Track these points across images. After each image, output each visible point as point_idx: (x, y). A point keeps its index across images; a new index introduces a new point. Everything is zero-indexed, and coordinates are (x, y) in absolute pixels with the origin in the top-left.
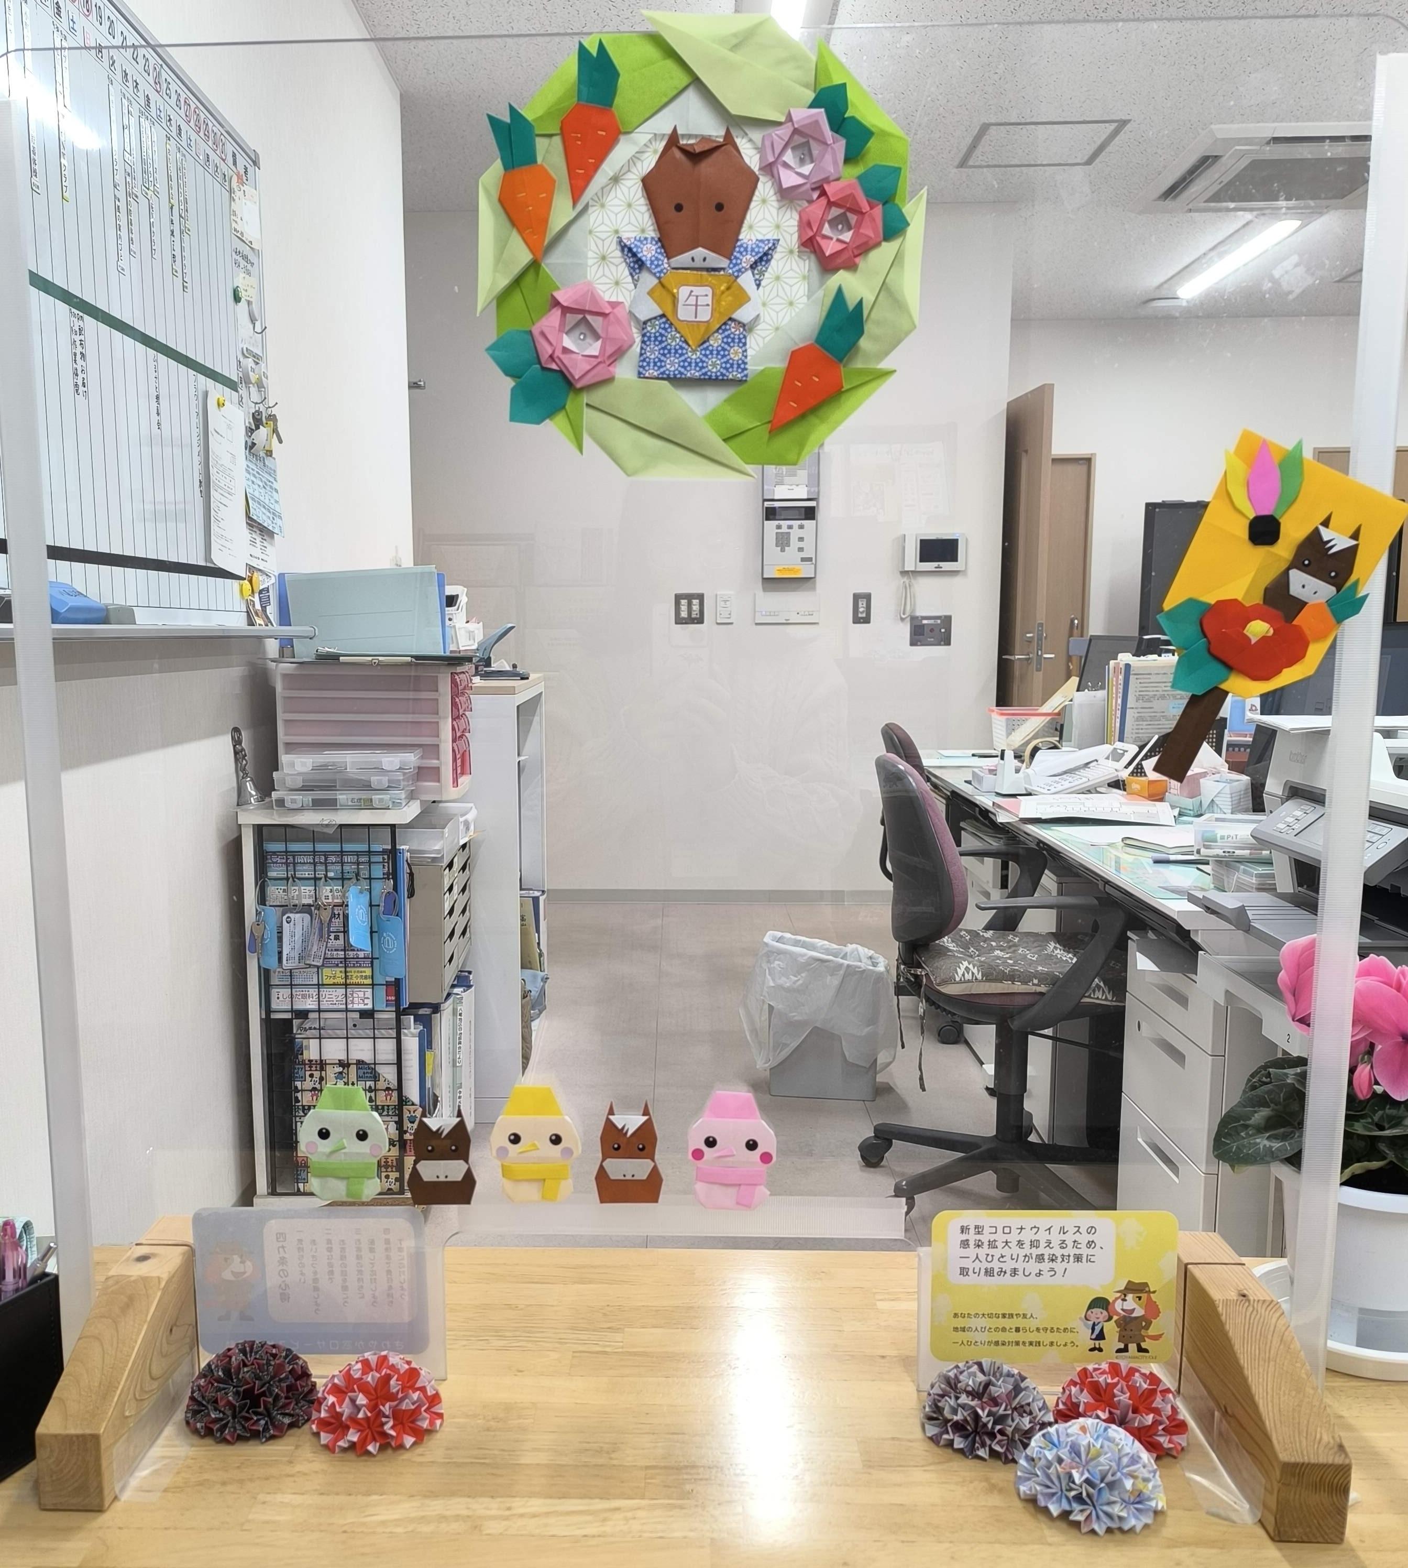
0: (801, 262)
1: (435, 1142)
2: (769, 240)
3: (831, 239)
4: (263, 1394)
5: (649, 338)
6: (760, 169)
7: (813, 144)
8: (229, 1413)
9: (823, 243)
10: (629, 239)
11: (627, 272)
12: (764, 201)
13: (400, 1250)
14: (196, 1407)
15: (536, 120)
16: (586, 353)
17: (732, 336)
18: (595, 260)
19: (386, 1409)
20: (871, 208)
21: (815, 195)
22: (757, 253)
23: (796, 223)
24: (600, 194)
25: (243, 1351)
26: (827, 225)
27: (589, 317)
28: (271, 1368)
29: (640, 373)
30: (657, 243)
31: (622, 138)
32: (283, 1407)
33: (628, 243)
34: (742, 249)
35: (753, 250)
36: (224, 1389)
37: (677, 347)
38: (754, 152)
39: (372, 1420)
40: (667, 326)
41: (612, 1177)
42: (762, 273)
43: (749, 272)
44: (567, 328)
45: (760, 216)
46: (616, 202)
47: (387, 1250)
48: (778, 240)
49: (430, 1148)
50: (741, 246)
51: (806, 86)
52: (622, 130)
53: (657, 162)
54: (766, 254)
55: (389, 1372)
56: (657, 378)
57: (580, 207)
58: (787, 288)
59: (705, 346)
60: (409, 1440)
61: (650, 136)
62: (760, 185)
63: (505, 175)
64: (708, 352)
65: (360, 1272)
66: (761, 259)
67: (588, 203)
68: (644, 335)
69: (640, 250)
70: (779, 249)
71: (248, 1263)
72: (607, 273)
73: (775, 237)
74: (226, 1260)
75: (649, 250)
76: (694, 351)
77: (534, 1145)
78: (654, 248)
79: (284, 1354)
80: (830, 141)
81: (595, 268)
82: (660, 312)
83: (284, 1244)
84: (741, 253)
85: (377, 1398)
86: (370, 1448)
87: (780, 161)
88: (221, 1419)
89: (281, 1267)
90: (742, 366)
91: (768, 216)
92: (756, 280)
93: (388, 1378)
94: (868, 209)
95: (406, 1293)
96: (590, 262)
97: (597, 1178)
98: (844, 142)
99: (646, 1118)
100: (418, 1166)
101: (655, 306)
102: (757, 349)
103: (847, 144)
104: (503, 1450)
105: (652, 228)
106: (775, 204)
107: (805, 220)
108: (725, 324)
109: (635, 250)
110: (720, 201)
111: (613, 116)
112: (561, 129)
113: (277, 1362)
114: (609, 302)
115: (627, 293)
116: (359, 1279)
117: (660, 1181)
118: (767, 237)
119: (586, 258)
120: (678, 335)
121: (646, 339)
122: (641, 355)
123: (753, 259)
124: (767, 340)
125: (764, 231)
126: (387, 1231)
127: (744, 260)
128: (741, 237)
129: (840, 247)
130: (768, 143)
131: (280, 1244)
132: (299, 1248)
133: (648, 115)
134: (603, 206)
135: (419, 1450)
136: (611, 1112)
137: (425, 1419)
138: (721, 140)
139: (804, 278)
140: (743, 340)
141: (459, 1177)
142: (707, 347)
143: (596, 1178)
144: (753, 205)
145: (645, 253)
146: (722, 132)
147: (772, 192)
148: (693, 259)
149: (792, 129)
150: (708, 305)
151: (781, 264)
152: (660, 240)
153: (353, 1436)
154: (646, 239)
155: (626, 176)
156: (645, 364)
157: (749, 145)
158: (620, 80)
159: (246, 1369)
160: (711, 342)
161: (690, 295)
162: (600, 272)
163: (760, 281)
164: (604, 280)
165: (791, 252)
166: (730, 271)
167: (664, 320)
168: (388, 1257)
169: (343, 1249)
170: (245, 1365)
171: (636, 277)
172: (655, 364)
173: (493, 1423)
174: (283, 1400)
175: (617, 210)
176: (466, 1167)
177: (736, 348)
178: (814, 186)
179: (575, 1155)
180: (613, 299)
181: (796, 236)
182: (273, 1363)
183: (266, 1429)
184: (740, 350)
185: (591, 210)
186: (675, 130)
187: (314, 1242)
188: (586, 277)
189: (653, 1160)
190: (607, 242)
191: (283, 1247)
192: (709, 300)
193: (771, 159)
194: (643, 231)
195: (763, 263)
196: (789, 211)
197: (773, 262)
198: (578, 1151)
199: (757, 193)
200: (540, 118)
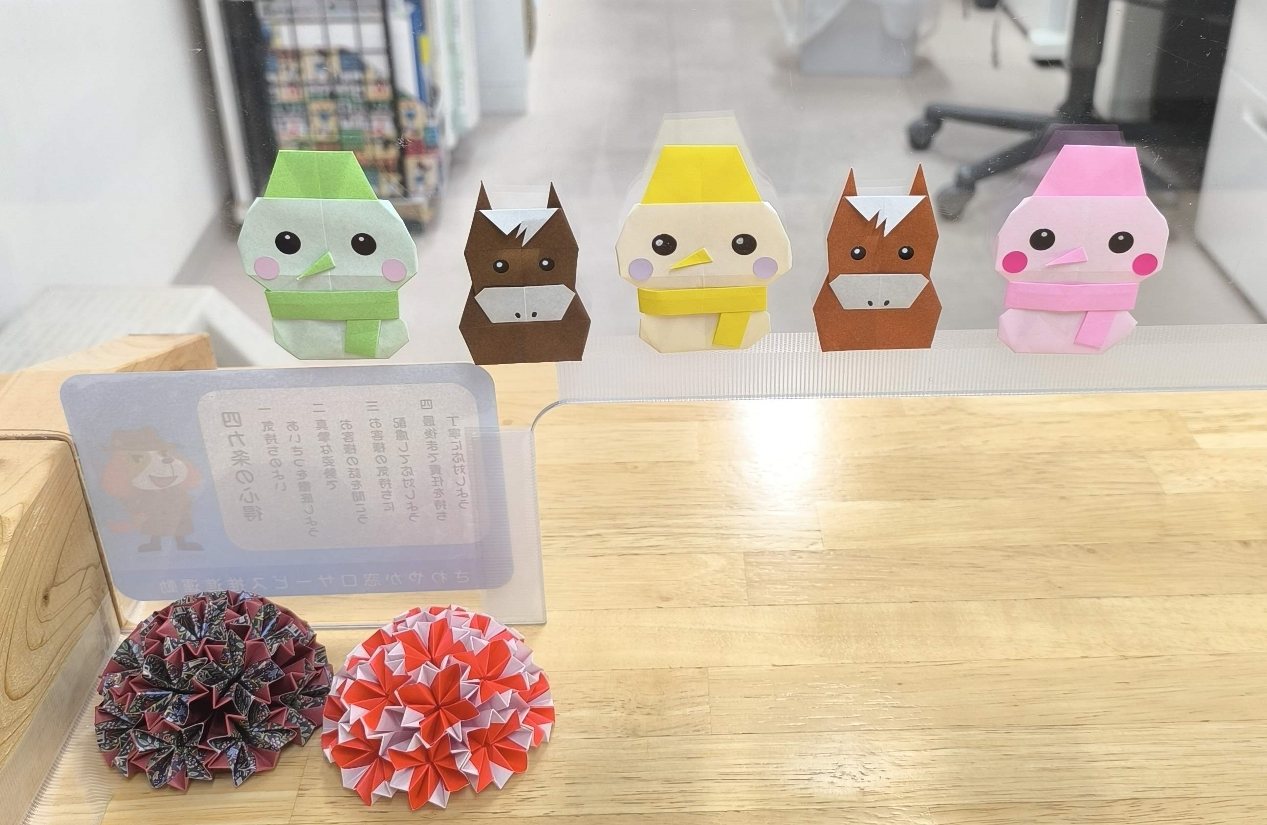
1: (508, 254)
4: (230, 708)
8: (170, 739)
13: (453, 433)
14: (110, 725)
19: (457, 731)
25: (185, 621)
28: (239, 655)
32: (269, 720)
36: (156, 699)
39: (432, 752)
41: (847, 306)
47: (428, 433)
49: (500, 265)
55: (454, 661)
60: (501, 775)
65: (384, 470)
71: (177, 463)
74: (136, 458)
77: (703, 255)
79: (261, 617)
83: (240, 431)
85: (438, 708)
86: (434, 799)
88: (159, 751)
89: (238, 467)
93: (454, 673)
95: (468, 499)
97: (818, 309)
99: (920, 198)
100: (477, 298)
104: (668, 781)
113: (249, 642)
116: (382, 482)
117: (936, 308)
126: (426, 404)
131: (232, 431)
132: (267, 438)
135: (521, 788)
136: (850, 189)
137: (527, 732)
141: (559, 314)
143: (816, 309)
153: (402, 781)
159: (191, 664)
168: (432, 445)
169: (348, 436)
170: (190, 656)
173: (641, 719)
174: (267, 712)
176: (569, 296)
179: (781, 271)
182: (241, 645)
183: (241, 760)
187: (292, 425)
189: (927, 275)
191: (237, 435)
198: (785, 264)
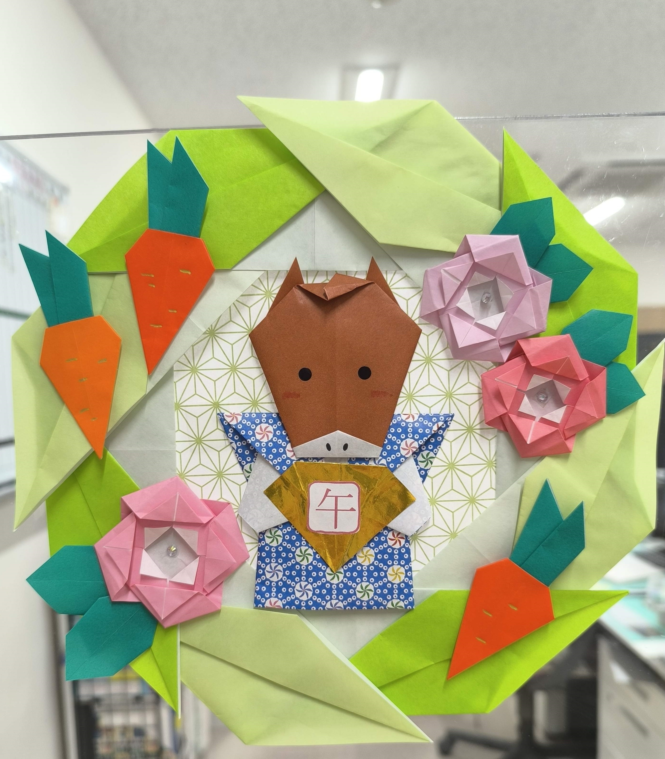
0: (485, 444)
2: (437, 416)
3: (533, 418)
5: (269, 554)
6: (422, 317)
7: (502, 285)
9: (520, 423)
10: (234, 416)
11: (234, 459)
12: (428, 360)
15: (89, 253)
16: (176, 579)
17: (389, 551)
18: (188, 444)
20: (592, 377)
21: (506, 354)
22: (422, 436)
23: (476, 390)
24: (189, 354)
26: (526, 399)
27: (178, 530)
29: (257, 602)
30: (275, 422)
31: (217, 278)
33: (234, 423)
34: (400, 430)
35: (415, 431)
37: (310, 568)
38: (412, 292)
40: (294, 538)
42: (428, 460)
43: (412, 461)
44: (147, 545)
45: (424, 381)
46: (213, 364)
48: (452, 416)
50: (398, 425)
51: (486, 200)
52: (216, 268)
53: (271, 310)
54: (435, 435)
56: (282, 610)
57: (158, 376)
58: (466, 479)
59: (351, 565)
61: (258, 275)
62: (422, 339)
63: (47, 332)
64: (355, 574)
66: (427, 443)
67: (172, 368)
68: (261, 550)
69: (250, 433)
70: (453, 425)
72: (205, 460)
73: (446, 411)
75: (264, 432)
76: (335, 573)
78: (271, 429)
80: (528, 281)
81: (186, 455)
82: (285, 520)
84: (398, 435)
87: (452, 306)
90: (406, 591)
91: (434, 380)
92: (421, 470)
94: (586, 375)
96: (179, 447)
98: (549, 283)
101: (276, 512)
102: (426, 562)
103: (554, 284)
105: (266, 400)
106: (445, 364)
107: (491, 388)
108: (379, 535)
109: (243, 433)
110: (365, 365)
111: (201, 246)
112: (127, 265)
114: (208, 503)
115: (235, 489)
118: (435, 411)
119: (173, 442)
120: (310, 551)
121: (264, 555)
122: (258, 576)
123: (416, 445)
124: (438, 550)
125: (429, 401)
127: (403, 445)
128: (396, 413)
129: (547, 430)
130: (433, 283)
133: (255, 246)
134: (194, 370)
138: (364, 277)
139: (489, 464)
140: (406, 556)
142: (354, 567)
144: (413, 365)
145: (258, 437)
146: (365, 267)
147: (439, 347)
148: (329, 447)
149: (469, 263)
150: (352, 509)
151: (456, 446)
152: (279, 417)
154: (259, 415)
155: (227, 329)
156: (264, 589)
157: (403, 283)
158: (209, 196)
160: (360, 560)
161: (326, 496)
162: (195, 461)
163: (426, 471)
164: (201, 470)
165: (470, 429)
166: (384, 461)
167: (289, 529)
171: (247, 467)
172: (279, 590)
175: (215, 375)
177: (396, 567)
178: (502, 343)
180: (215, 497)
181: (476, 408)
184: (402, 570)
185: (176, 376)
186: (295, 264)
188: (174, 469)
190: (203, 421)
192: (354, 502)
193: (439, 306)
194: (255, 403)
195: (431, 447)
196: (465, 372)
197: (445, 445)
199: (418, 349)
200: (97, 251)
